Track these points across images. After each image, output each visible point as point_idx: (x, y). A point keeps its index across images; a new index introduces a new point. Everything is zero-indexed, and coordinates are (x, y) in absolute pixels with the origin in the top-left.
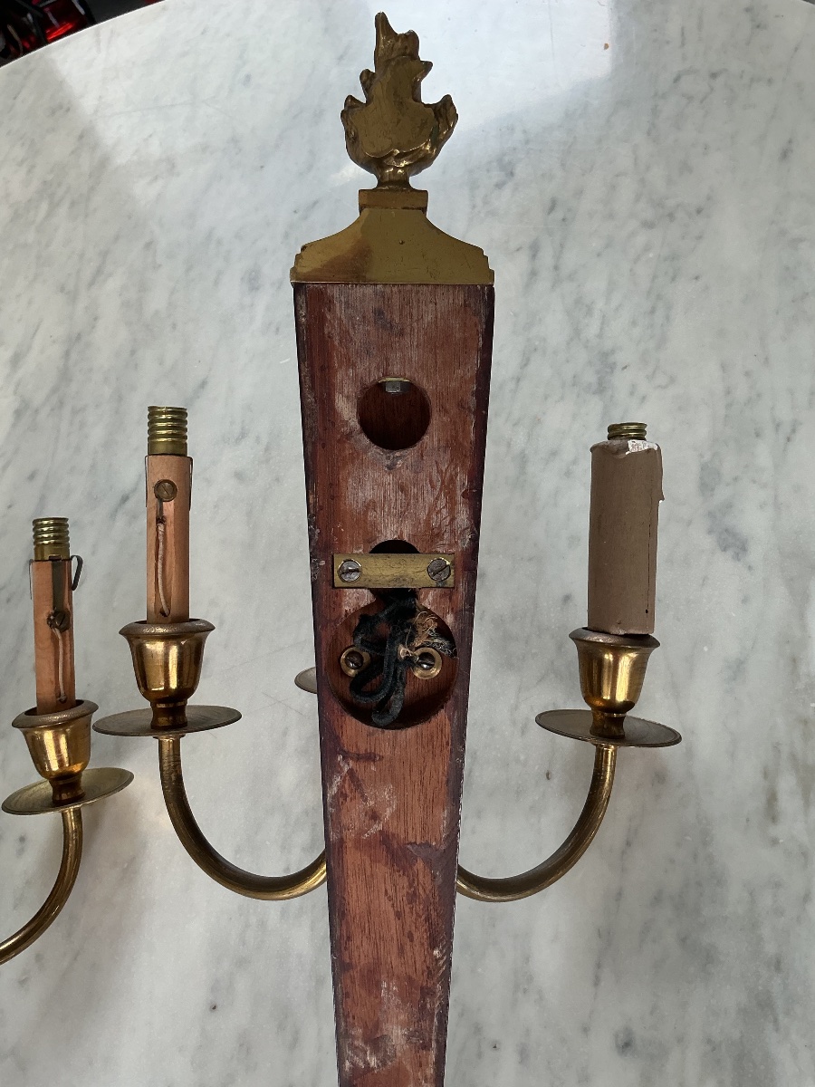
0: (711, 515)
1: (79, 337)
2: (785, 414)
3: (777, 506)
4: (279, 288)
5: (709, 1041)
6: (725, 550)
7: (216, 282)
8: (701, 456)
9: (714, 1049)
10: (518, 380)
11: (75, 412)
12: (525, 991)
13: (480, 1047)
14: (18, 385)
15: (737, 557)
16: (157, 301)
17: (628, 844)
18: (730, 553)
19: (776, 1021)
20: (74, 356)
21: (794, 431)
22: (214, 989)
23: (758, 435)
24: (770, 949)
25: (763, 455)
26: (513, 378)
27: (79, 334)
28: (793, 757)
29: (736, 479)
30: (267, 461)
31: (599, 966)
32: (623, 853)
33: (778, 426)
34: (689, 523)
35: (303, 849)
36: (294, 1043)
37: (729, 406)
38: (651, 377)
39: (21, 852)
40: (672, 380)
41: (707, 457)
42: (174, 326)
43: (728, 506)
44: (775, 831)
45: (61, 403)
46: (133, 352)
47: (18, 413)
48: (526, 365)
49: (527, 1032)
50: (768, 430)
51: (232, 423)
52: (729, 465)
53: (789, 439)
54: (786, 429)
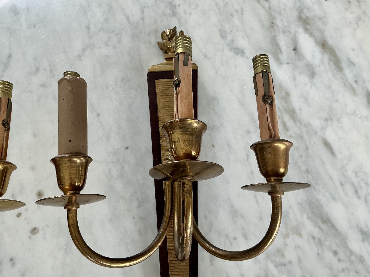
0: (228, 45)
2: (238, 7)
3: (248, 36)
5: (299, 203)
6: (238, 55)
8: (217, 27)
9: (301, 205)
10: (143, 19)
12: (236, 216)
13: (230, 241)
15: (242, 56)
17: (248, 156)
18: (240, 55)
19: (314, 188)
21: (242, 11)
23: (232, 16)
24: (304, 168)
25: (237, 21)
26: (140, 19)
28: (285, 110)
29: (231, 31)
30: (53, 76)
33: (237, 11)
34: (223, 50)
35: (137, 208)
37: (219, 9)
38: (190, 6)
40: (197, 5)
41: (219, 27)
43: (233, 41)
44: (289, 133)
48: (143, 13)
49: (243, 229)
50: (235, 13)
51: (30, 67)
52: (227, 28)
53: (242, 14)
54: (240, 11)
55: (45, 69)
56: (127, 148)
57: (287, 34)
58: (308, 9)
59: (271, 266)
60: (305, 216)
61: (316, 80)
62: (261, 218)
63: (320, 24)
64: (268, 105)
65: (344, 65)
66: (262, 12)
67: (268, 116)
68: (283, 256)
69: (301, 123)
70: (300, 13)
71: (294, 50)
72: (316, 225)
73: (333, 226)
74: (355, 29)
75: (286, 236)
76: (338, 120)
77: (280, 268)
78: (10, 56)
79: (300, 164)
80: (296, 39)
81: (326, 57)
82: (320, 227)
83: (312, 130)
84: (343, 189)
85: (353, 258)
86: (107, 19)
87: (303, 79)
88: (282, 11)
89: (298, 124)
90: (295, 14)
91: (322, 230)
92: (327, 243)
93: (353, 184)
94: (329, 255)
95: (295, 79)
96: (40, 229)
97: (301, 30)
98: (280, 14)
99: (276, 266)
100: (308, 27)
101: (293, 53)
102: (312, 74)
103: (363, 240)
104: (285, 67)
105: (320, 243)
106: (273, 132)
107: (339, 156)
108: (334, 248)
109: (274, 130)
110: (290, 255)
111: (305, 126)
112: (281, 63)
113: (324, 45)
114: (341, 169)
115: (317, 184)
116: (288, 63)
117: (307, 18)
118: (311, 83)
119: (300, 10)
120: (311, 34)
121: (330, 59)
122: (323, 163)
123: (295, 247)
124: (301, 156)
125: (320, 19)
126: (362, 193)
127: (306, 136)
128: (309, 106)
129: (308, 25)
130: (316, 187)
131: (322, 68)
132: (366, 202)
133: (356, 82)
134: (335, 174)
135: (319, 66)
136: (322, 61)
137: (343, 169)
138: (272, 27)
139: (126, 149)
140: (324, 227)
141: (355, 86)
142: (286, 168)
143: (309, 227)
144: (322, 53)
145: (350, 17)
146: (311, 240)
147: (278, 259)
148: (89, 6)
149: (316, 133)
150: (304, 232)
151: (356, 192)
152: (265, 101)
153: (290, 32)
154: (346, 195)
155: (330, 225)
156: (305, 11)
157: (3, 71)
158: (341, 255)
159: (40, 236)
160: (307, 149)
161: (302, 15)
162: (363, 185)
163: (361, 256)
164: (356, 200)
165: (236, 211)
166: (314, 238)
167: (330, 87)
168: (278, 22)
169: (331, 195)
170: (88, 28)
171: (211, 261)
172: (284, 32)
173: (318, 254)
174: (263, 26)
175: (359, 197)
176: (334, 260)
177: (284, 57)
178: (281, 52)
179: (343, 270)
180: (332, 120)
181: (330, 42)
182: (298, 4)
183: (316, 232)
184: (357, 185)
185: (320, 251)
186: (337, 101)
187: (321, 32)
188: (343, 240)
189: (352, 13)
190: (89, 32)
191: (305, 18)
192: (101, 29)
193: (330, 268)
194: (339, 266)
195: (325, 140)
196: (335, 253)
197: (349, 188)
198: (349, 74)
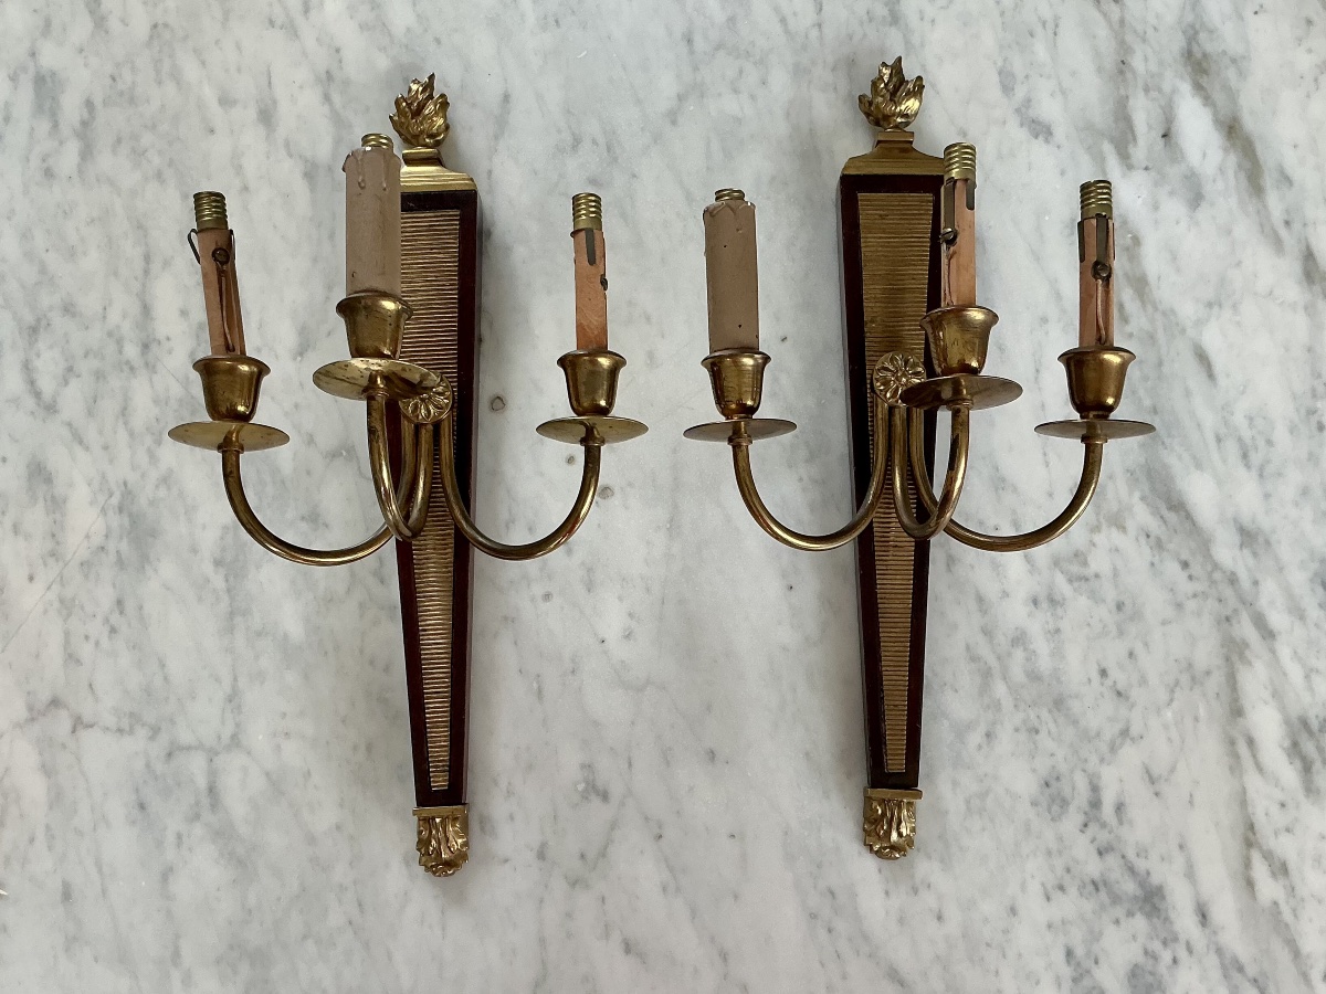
0: (1018, 111)
1: (330, 77)
2: (1047, 14)
3: (1063, 92)
5: (1128, 471)
6: (1036, 137)
8: (995, 63)
10: (820, 26)
12: (1003, 489)
15: (1047, 141)
17: (1037, 371)
18: (1041, 138)
19: (1163, 443)
21: (1057, 26)
23: (1032, 35)
25: (1040, 50)
26: (814, 26)
27: (328, 72)
29: (1027, 77)
30: (615, 160)
31: (1045, 454)
32: (1036, 378)
33: (1044, 24)
34: (1004, 123)
37: (1002, 14)
41: (1000, 63)
42: (438, 41)
43: (1028, 102)
48: (821, 10)
49: (1014, 512)
50: (1039, 30)
51: (559, 131)
52: (1018, 66)
53: (1055, 34)
54: (1050, 25)
55: (594, 142)
56: (784, 339)
57: (1154, 94)
58: (1211, 32)
59: (1060, 580)
60: (1137, 495)
61: (1203, 213)
62: (1051, 495)
63: (1231, 74)
64: (1100, 281)
65: (1268, 181)
66: (1103, 32)
67: (1099, 303)
68: (1085, 563)
69: (1156, 309)
70: (1189, 44)
71: (1164, 136)
72: (1156, 512)
73: (1189, 516)
74: (1308, 96)
75: (1096, 529)
76: (1235, 307)
77: (1076, 584)
78: (506, 98)
79: (1141, 393)
80: (1171, 108)
81: (1232, 160)
82: (1162, 517)
83: (1177, 324)
84: (1219, 448)
85: (1217, 576)
86: (732, 20)
87: (1174, 208)
88: (1150, 32)
89: (1150, 308)
90: (1177, 43)
91: (1165, 522)
92: (1171, 546)
93: (1240, 440)
94: (1172, 568)
95: (1156, 207)
96: (616, 490)
97: (1185, 87)
98: (1144, 40)
99: (1070, 581)
100: (1204, 81)
101: (1161, 142)
102: (1196, 199)
103: (1241, 546)
104: (1139, 177)
105: (1159, 545)
106: (1103, 332)
107: (1222, 381)
108: (1185, 556)
109: (1107, 329)
110: (1099, 563)
111: (1164, 314)
112: (1130, 167)
113: (1232, 130)
114: (1223, 408)
115: (1169, 436)
116: (1146, 169)
117: (1205, 55)
118: (1191, 218)
119: (1192, 34)
120: (1207, 100)
121: (1240, 166)
122: (1188, 393)
123: (1110, 550)
124: (1145, 378)
125: (1234, 61)
126: (1256, 458)
127: (1161, 337)
128: (1178, 270)
129: (1205, 76)
130: (1168, 441)
131: (1220, 185)
132: (1261, 476)
133: (1287, 223)
134: (1209, 420)
135: (1214, 181)
136: (1221, 170)
137: (1226, 409)
138: (1121, 72)
140: (1172, 517)
141: (1283, 232)
142: (1118, 398)
143: (1141, 515)
144: (1226, 150)
145: (1305, 62)
146: (1143, 539)
147: (1075, 569)
149: (1183, 331)
150: (1131, 525)
151: (1245, 456)
152: (1096, 275)
153: (1160, 90)
154: (1224, 461)
155: (1183, 514)
156: (1202, 36)
157: (496, 138)
158: (1196, 569)
159: (617, 503)
160: (1160, 364)
161: (1195, 49)
162: (1261, 443)
163: (1233, 573)
164: (1241, 471)
165: (1003, 480)
166: (1148, 536)
167: (1229, 232)
168: (1137, 62)
169: (1194, 458)
170: (689, 41)
171: (948, 565)
172: (1147, 90)
173: (1153, 564)
174: (1100, 70)
175: (1248, 466)
176: (1181, 576)
177: (1139, 153)
178: (1135, 139)
179: (1195, 596)
180: (1220, 306)
181: (1249, 123)
182: (1190, 18)
183: (1153, 525)
184: (1248, 441)
185: (1156, 560)
186: (1239, 264)
187: (1232, 96)
188: (1204, 543)
189: (1310, 51)
190: (692, 52)
191: (1199, 56)
192: (719, 47)
193: (1172, 590)
194: (1190, 587)
195: (1201, 347)
196: (1185, 565)
197: (1232, 448)
198: (1275, 203)
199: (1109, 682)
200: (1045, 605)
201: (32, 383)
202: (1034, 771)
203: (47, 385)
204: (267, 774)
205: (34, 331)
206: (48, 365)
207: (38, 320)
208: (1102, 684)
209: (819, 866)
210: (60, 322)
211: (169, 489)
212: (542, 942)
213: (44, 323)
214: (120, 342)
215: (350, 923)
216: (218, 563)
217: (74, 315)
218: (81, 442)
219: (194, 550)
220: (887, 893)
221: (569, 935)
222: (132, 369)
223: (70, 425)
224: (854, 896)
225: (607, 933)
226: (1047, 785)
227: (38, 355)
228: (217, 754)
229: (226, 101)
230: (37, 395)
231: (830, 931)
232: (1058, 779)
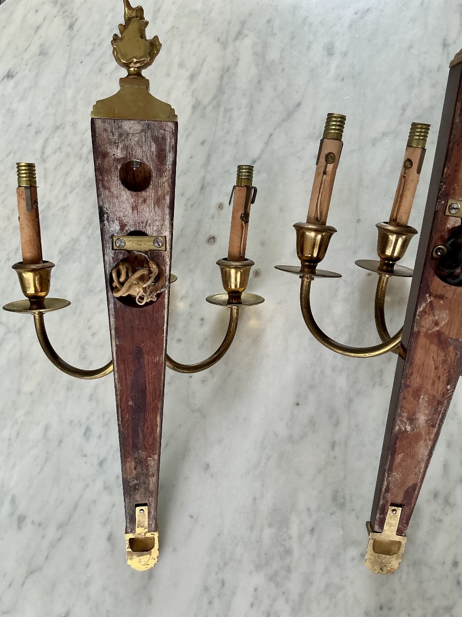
1: (228, 69)
4: (345, 56)
7: (308, 48)
11: (226, 111)
14: (194, 91)
16: (274, 54)
20: (225, 79)
22: (298, 396)
27: (228, 67)
36: (337, 424)
39: (202, 325)
42: (283, 70)
45: (219, 105)
46: (259, 82)
47: (195, 108)
51: (314, 129)
78: (299, 105)
86: (432, 107)
139: (368, 275)
148: (420, 80)
157: (284, 121)
170: (404, 109)
190: (402, 115)
199: (456, 572)
200: (440, 500)
201: (44, 147)
202: (378, 594)
203: (49, 150)
204: (21, 353)
205: (58, 128)
206: (54, 143)
207: (61, 125)
208: (451, 571)
209: (226, 564)
210: (68, 129)
211: (63, 212)
212: (76, 505)
213: (62, 127)
214: (83, 145)
215: (9, 439)
216: (61, 252)
217: (74, 128)
218: (45, 179)
219: (56, 242)
220: (252, 605)
221: (89, 512)
222: (81, 158)
223: (46, 170)
224: (234, 593)
225: (105, 523)
226: (381, 608)
227: (53, 138)
228: (10, 332)
229: (181, 65)
230: (43, 153)
231: (210, 603)
232: (390, 609)
